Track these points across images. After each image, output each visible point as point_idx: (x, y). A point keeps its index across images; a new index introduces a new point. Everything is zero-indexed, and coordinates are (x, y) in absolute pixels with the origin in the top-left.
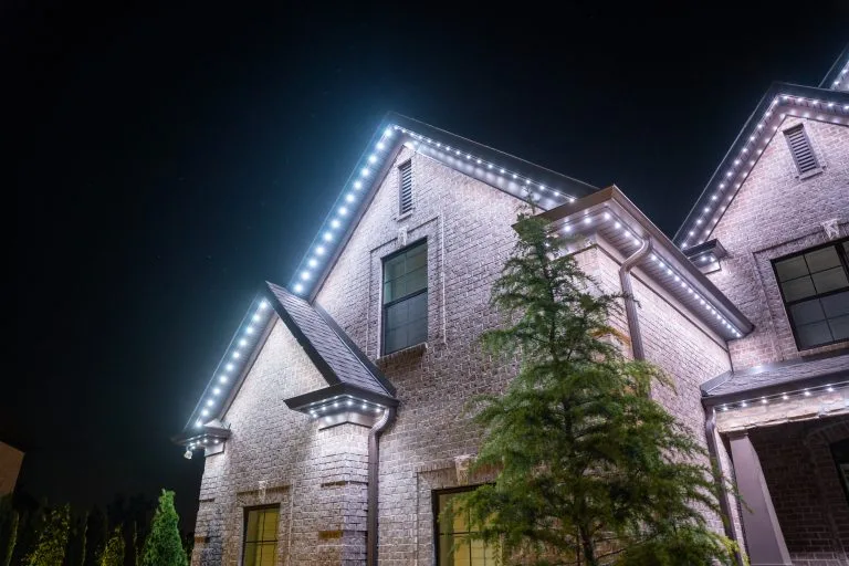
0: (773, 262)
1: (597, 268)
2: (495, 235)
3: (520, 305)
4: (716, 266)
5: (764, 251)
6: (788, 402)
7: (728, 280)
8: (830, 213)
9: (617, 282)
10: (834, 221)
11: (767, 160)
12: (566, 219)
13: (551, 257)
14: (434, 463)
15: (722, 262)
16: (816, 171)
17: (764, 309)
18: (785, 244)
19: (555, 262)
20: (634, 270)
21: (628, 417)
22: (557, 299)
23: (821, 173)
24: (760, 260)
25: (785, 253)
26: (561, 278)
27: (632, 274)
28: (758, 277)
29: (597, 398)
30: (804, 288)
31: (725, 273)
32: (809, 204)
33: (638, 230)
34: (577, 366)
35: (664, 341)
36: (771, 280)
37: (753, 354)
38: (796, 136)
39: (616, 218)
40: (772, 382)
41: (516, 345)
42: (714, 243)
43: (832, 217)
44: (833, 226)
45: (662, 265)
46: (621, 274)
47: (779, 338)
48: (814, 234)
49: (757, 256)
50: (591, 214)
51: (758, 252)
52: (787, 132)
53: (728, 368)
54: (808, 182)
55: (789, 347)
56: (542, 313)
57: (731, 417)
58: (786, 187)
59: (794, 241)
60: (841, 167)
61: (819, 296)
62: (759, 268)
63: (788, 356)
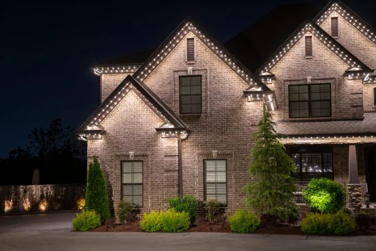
0: (289, 86)
4: (271, 82)
5: (287, 81)
8: (310, 74)
10: (310, 77)
11: (297, 46)
14: (205, 152)
15: (273, 81)
16: (311, 57)
17: (283, 102)
18: (294, 80)
23: (312, 59)
24: (285, 84)
25: (294, 84)
28: (283, 90)
30: (295, 97)
31: (273, 85)
32: (305, 68)
36: (287, 92)
38: (308, 40)
42: (273, 75)
44: (310, 79)
47: (285, 113)
48: (304, 80)
49: (285, 82)
52: (306, 37)
54: (307, 60)
55: (287, 116)
58: (300, 59)
59: (297, 80)
60: (318, 58)
61: (299, 101)
62: (284, 87)
63: (286, 119)
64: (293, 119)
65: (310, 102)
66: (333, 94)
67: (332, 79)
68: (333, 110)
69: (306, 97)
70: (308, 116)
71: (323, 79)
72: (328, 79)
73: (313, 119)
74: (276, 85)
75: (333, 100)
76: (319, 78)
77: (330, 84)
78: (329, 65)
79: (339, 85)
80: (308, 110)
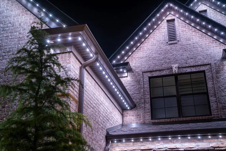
0: (150, 78)
1: (69, 63)
2: (20, 33)
3: (23, 73)
4: (126, 74)
5: (147, 72)
6: (142, 142)
7: (129, 82)
8: (176, 61)
9: (78, 72)
10: (177, 65)
11: (157, 31)
12: (60, 35)
13: (45, 52)
15: (129, 74)
16: (175, 42)
18: (156, 71)
19: (47, 55)
20: (87, 68)
21: (66, 140)
22: (45, 74)
23: (176, 43)
24: (145, 76)
25: (155, 75)
26: (48, 64)
27: (86, 70)
28: (142, 83)
29: (53, 128)
30: (159, 92)
31: (129, 78)
32: (169, 56)
33: (93, 49)
34: (47, 110)
35: (94, 105)
36: (147, 86)
37: (133, 118)
38: (171, 24)
39: (84, 40)
40: (137, 132)
41: (16, 95)
42: (127, 64)
43: (176, 63)
44: (176, 67)
45: (101, 68)
46: (81, 68)
47: (145, 113)
48: (168, 69)
49: (144, 74)
50: (72, 36)
51: (145, 72)
52: (168, 21)
53: (121, 123)
54: (171, 46)
55: (148, 117)
56: (34, 80)
57: (117, 146)
58: (162, 46)
59: (160, 70)
60: (184, 42)
61: (164, 97)
62: (143, 79)
63: (147, 122)
64: (156, 121)
65: (179, 97)
66: (210, 84)
67: (206, 65)
68: (213, 105)
69: (173, 91)
70: (177, 115)
71: (193, 66)
72: (201, 65)
73: (184, 119)
74: (132, 78)
75: (211, 92)
76: (187, 65)
77: (204, 72)
78: (200, 49)
79: (218, 72)
80: (177, 108)
